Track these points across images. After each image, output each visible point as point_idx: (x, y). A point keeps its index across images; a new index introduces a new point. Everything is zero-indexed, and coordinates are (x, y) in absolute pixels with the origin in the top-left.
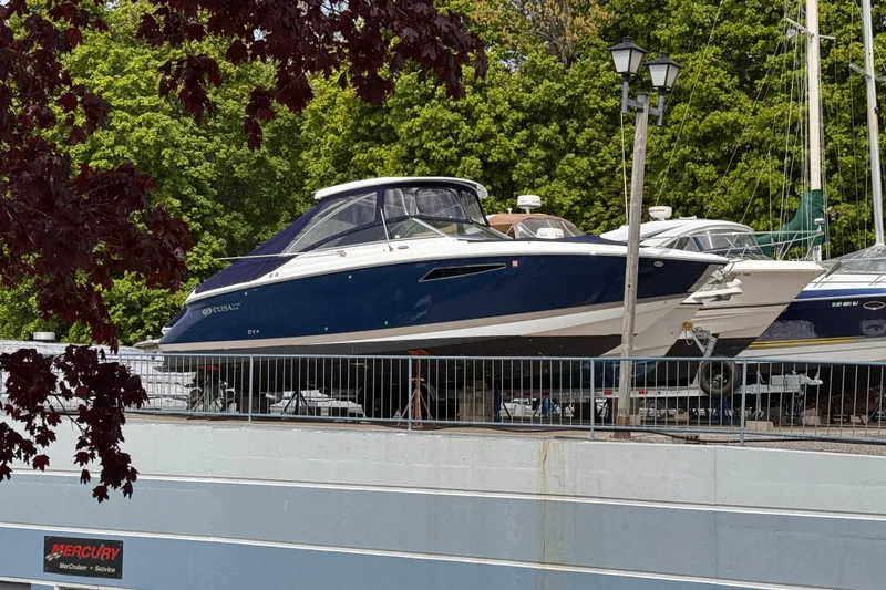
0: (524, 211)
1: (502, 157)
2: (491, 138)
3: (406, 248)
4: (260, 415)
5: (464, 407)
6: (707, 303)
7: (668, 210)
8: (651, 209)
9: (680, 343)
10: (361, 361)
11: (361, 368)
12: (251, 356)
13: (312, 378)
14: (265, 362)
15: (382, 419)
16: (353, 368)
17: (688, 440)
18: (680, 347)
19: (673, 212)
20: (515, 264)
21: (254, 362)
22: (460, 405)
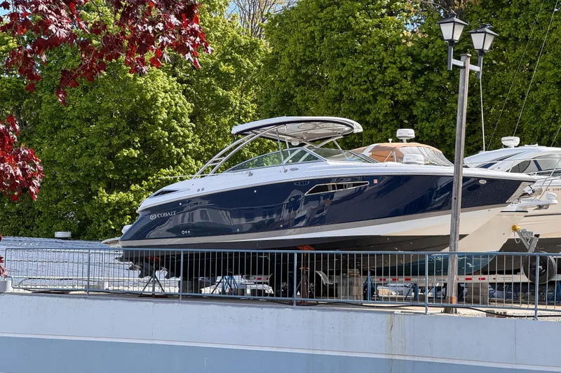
0: (402, 141)
1: (406, 97)
2: (397, 83)
3: (297, 169)
4: (193, 294)
5: (341, 289)
6: (531, 211)
7: (517, 140)
8: (503, 139)
9: (510, 242)
10: (266, 254)
11: (266, 260)
12: (182, 250)
13: (231, 267)
14: (191, 255)
15: (281, 298)
16: (260, 260)
17: (499, 315)
18: (510, 245)
19: (520, 142)
20: (376, 181)
21: (184, 255)
22: (338, 287)
